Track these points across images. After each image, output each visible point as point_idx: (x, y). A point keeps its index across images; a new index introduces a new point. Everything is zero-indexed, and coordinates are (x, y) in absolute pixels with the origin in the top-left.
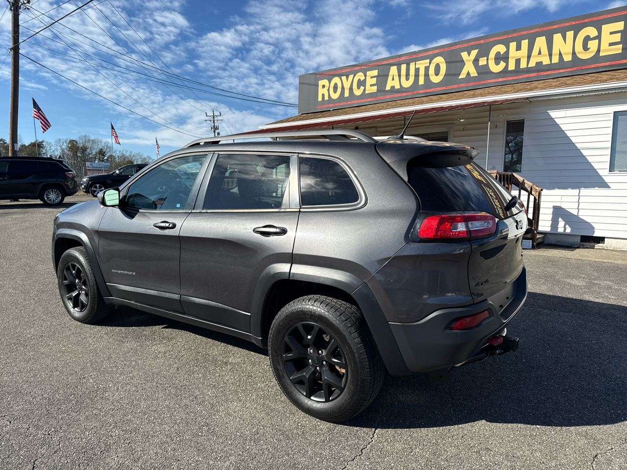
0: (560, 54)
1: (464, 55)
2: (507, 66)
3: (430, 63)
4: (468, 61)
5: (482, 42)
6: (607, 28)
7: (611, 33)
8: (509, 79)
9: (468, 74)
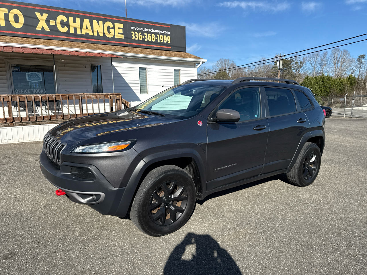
0: (98, 32)
1: (38, 14)
2: (69, 30)
3: (9, 12)
4: (42, 20)
5: (50, 10)
6: (117, 25)
7: (119, 28)
8: (71, 38)
9: (43, 28)
